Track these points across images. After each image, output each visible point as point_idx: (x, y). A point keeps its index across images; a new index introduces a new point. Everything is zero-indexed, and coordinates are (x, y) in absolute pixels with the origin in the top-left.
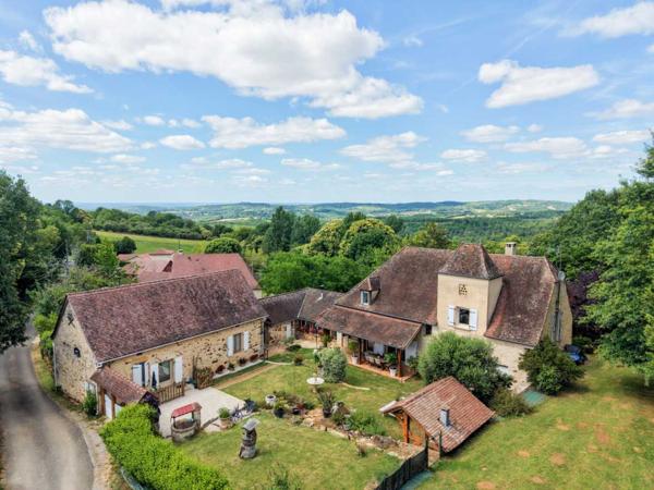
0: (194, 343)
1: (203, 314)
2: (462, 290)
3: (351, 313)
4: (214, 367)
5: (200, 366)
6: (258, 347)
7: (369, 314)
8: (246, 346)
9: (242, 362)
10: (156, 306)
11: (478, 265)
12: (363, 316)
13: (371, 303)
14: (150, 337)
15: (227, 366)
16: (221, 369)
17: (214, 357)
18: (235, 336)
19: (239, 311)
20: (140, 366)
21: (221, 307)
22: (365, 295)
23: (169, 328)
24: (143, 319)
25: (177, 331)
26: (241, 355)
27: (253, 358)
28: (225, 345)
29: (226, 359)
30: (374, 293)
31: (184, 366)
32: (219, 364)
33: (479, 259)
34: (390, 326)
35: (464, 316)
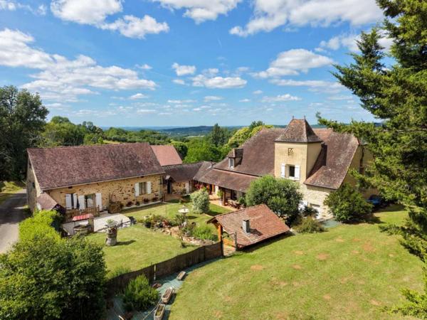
0: (110, 186)
1: (118, 167)
2: (290, 152)
3: (222, 173)
4: (125, 202)
5: (114, 200)
6: (158, 193)
7: (233, 173)
8: (149, 191)
9: (146, 201)
10: (86, 160)
11: (301, 133)
12: (229, 174)
13: (235, 166)
14: (77, 178)
15: (135, 202)
16: (130, 204)
17: (125, 196)
18: (141, 184)
19: (144, 168)
20: (70, 195)
21: (132, 164)
22: (231, 161)
23: (92, 174)
24: (76, 167)
25: (98, 176)
26: (145, 197)
27: (154, 199)
28: (133, 189)
29: (133, 198)
30: (238, 160)
31: (103, 199)
32: (129, 200)
33: (302, 129)
34: (244, 180)
35: (292, 170)
